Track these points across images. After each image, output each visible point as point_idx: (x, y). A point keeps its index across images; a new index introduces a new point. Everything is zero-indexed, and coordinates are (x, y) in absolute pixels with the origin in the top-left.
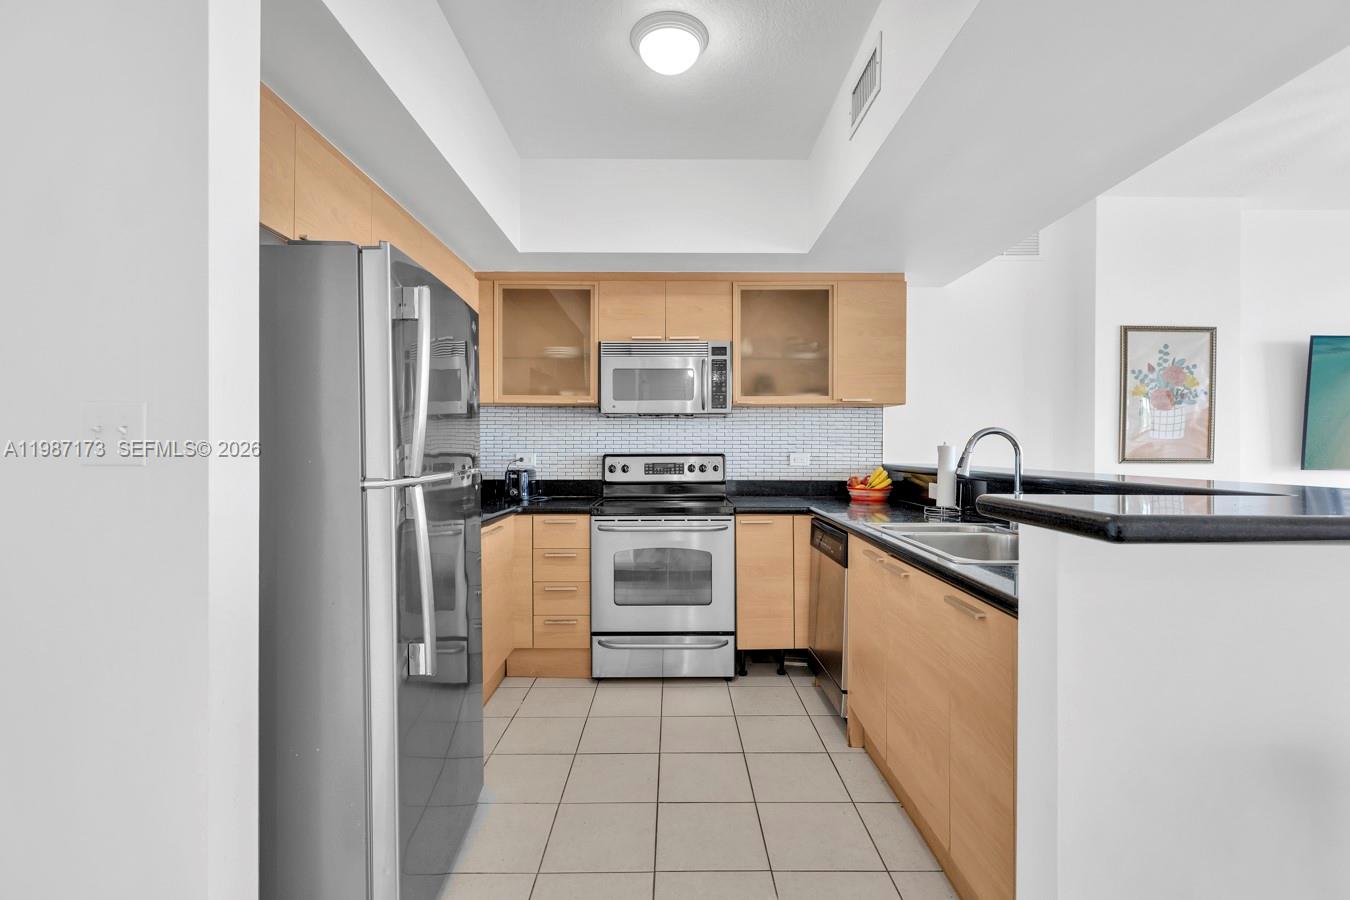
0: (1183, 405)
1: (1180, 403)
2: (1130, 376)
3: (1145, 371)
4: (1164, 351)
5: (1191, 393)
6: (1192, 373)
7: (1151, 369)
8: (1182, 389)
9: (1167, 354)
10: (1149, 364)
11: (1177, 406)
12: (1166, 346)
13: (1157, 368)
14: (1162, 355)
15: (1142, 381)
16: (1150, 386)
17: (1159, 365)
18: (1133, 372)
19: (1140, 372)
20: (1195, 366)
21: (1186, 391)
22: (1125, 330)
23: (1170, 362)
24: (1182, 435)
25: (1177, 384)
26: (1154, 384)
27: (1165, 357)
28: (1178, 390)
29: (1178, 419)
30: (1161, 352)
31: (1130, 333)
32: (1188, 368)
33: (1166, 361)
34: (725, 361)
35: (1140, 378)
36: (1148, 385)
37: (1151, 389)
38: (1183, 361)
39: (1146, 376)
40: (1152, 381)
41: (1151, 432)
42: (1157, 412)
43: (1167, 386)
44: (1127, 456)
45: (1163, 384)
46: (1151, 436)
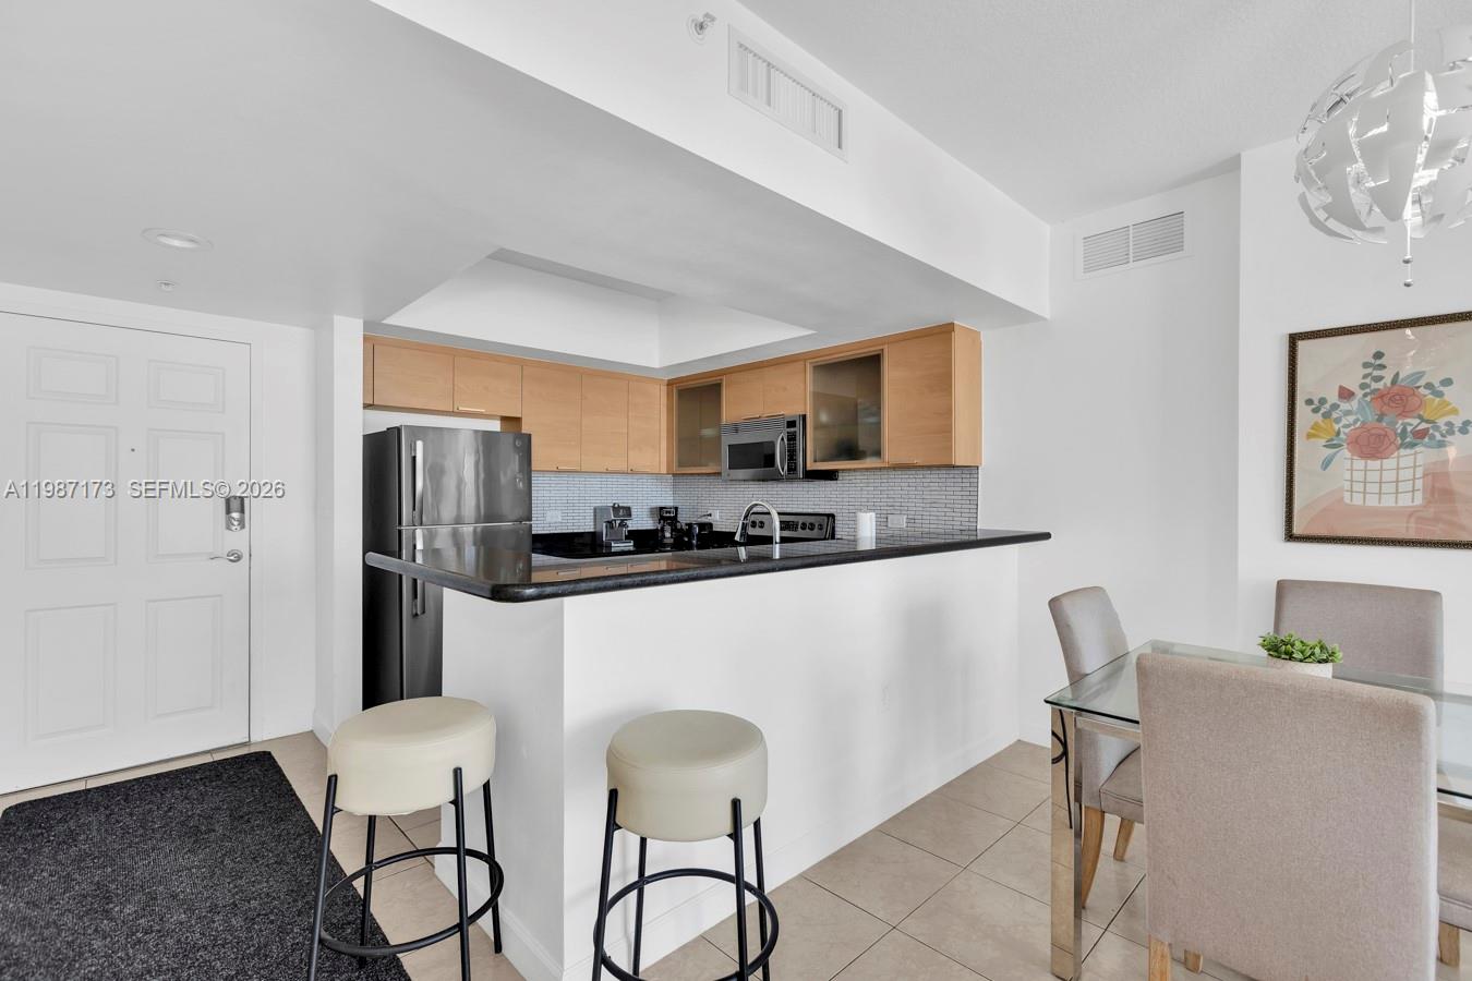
0: (1419, 448)
1: (1412, 445)
2: (1302, 408)
3: (1333, 398)
4: (1374, 364)
5: (1437, 428)
6: (1439, 394)
7: (1345, 394)
8: (1415, 421)
9: (1383, 367)
10: (1342, 388)
11: (1403, 451)
12: (1378, 356)
13: (1360, 393)
14: (1369, 370)
15: (1327, 415)
16: (1344, 422)
17: (1364, 386)
18: (1309, 402)
19: (1323, 400)
21: (1425, 425)
22: (1295, 339)
23: (1388, 380)
24: (1419, 501)
25: (1404, 414)
26: (1351, 419)
27: (1376, 373)
28: (1405, 424)
29: (1406, 474)
30: (1366, 365)
31: (1301, 344)
32: (1429, 386)
33: (1378, 379)
34: (796, 432)
35: (1323, 410)
36: (1338, 420)
37: (1346, 426)
38: (1419, 375)
39: (1335, 407)
40: (1348, 413)
41: (1347, 495)
42: (1359, 464)
43: (1380, 420)
44: (1296, 531)
45: (1371, 417)
46: (1347, 500)
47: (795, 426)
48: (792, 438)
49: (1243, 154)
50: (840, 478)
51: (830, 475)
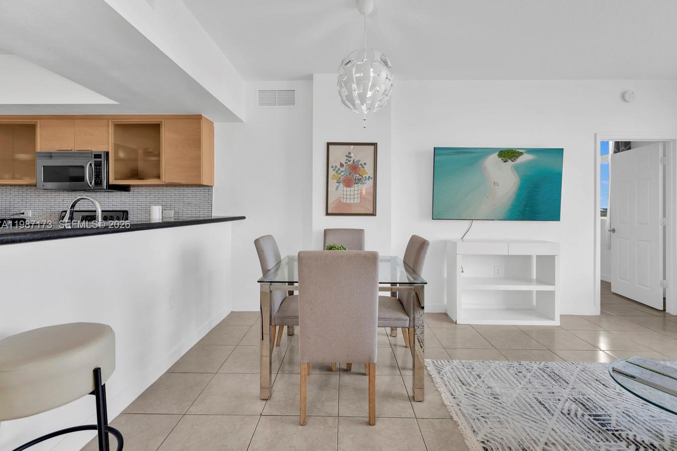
0: (359, 184)
1: (357, 183)
2: (330, 169)
3: (339, 166)
4: (348, 156)
5: (363, 178)
6: (363, 167)
7: (342, 165)
8: (358, 176)
9: (350, 157)
10: (341, 163)
11: (355, 185)
12: (350, 153)
13: (345, 165)
14: (347, 158)
15: (337, 172)
17: (346, 163)
18: (332, 167)
19: (336, 167)
20: (365, 164)
21: (360, 177)
22: (329, 144)
23: (352, 162)
24: (359, 201)
25: (355, 173)
26: (343, 173)
27: (349, 159)
28: (356, 176)
29: (356, 192)
30: (347, 156)
31: (330, 147)
32: (361, 165)
33: (349, 161)
34: (101, 161)
35: (336, 170)
36: (340, 174)
37: (342, 176)
38: (359, 161)
39: (339, 169)
40: (342, 171)
41: (342, 199)
42: (345, 189)
43: (350, 174)
44: (329, 212)
45: (348, 173)
46: (342, 201)
47: (101, 158)
48: (98, 165)
49: (314, 75)
50: (131, 190)
51: (125, 188)
